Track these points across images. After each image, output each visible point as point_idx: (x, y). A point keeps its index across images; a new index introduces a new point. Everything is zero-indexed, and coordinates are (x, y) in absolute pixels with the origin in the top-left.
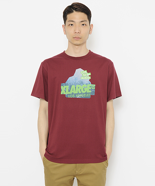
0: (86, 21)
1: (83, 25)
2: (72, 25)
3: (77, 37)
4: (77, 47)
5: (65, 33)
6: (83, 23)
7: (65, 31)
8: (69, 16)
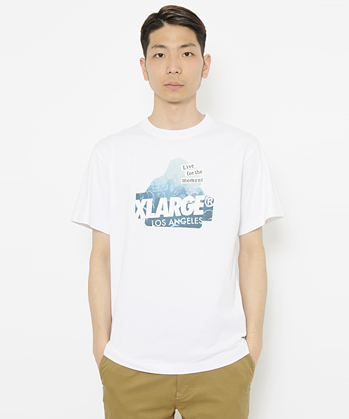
0: (194, 45)
1: (187, 54)
2: (161, 55)
3: (173, 81)
4: (174, 107)
5: (147, 77)
6: (186, 50)
7: (146, 72)
8: (154, 36)
